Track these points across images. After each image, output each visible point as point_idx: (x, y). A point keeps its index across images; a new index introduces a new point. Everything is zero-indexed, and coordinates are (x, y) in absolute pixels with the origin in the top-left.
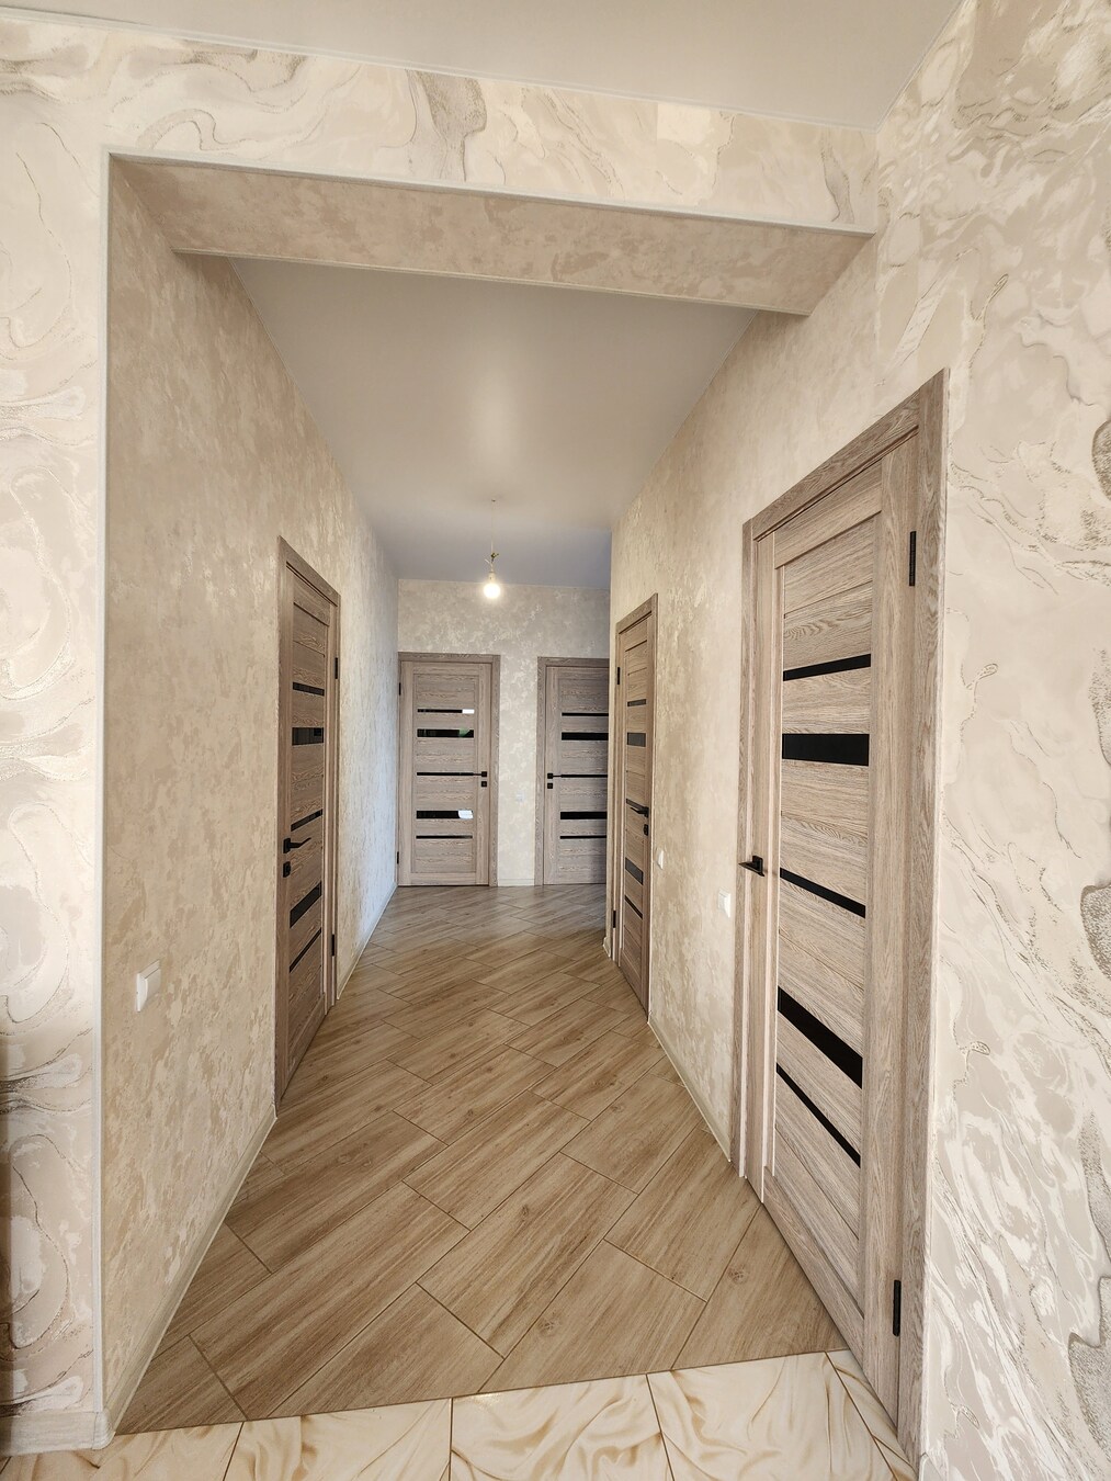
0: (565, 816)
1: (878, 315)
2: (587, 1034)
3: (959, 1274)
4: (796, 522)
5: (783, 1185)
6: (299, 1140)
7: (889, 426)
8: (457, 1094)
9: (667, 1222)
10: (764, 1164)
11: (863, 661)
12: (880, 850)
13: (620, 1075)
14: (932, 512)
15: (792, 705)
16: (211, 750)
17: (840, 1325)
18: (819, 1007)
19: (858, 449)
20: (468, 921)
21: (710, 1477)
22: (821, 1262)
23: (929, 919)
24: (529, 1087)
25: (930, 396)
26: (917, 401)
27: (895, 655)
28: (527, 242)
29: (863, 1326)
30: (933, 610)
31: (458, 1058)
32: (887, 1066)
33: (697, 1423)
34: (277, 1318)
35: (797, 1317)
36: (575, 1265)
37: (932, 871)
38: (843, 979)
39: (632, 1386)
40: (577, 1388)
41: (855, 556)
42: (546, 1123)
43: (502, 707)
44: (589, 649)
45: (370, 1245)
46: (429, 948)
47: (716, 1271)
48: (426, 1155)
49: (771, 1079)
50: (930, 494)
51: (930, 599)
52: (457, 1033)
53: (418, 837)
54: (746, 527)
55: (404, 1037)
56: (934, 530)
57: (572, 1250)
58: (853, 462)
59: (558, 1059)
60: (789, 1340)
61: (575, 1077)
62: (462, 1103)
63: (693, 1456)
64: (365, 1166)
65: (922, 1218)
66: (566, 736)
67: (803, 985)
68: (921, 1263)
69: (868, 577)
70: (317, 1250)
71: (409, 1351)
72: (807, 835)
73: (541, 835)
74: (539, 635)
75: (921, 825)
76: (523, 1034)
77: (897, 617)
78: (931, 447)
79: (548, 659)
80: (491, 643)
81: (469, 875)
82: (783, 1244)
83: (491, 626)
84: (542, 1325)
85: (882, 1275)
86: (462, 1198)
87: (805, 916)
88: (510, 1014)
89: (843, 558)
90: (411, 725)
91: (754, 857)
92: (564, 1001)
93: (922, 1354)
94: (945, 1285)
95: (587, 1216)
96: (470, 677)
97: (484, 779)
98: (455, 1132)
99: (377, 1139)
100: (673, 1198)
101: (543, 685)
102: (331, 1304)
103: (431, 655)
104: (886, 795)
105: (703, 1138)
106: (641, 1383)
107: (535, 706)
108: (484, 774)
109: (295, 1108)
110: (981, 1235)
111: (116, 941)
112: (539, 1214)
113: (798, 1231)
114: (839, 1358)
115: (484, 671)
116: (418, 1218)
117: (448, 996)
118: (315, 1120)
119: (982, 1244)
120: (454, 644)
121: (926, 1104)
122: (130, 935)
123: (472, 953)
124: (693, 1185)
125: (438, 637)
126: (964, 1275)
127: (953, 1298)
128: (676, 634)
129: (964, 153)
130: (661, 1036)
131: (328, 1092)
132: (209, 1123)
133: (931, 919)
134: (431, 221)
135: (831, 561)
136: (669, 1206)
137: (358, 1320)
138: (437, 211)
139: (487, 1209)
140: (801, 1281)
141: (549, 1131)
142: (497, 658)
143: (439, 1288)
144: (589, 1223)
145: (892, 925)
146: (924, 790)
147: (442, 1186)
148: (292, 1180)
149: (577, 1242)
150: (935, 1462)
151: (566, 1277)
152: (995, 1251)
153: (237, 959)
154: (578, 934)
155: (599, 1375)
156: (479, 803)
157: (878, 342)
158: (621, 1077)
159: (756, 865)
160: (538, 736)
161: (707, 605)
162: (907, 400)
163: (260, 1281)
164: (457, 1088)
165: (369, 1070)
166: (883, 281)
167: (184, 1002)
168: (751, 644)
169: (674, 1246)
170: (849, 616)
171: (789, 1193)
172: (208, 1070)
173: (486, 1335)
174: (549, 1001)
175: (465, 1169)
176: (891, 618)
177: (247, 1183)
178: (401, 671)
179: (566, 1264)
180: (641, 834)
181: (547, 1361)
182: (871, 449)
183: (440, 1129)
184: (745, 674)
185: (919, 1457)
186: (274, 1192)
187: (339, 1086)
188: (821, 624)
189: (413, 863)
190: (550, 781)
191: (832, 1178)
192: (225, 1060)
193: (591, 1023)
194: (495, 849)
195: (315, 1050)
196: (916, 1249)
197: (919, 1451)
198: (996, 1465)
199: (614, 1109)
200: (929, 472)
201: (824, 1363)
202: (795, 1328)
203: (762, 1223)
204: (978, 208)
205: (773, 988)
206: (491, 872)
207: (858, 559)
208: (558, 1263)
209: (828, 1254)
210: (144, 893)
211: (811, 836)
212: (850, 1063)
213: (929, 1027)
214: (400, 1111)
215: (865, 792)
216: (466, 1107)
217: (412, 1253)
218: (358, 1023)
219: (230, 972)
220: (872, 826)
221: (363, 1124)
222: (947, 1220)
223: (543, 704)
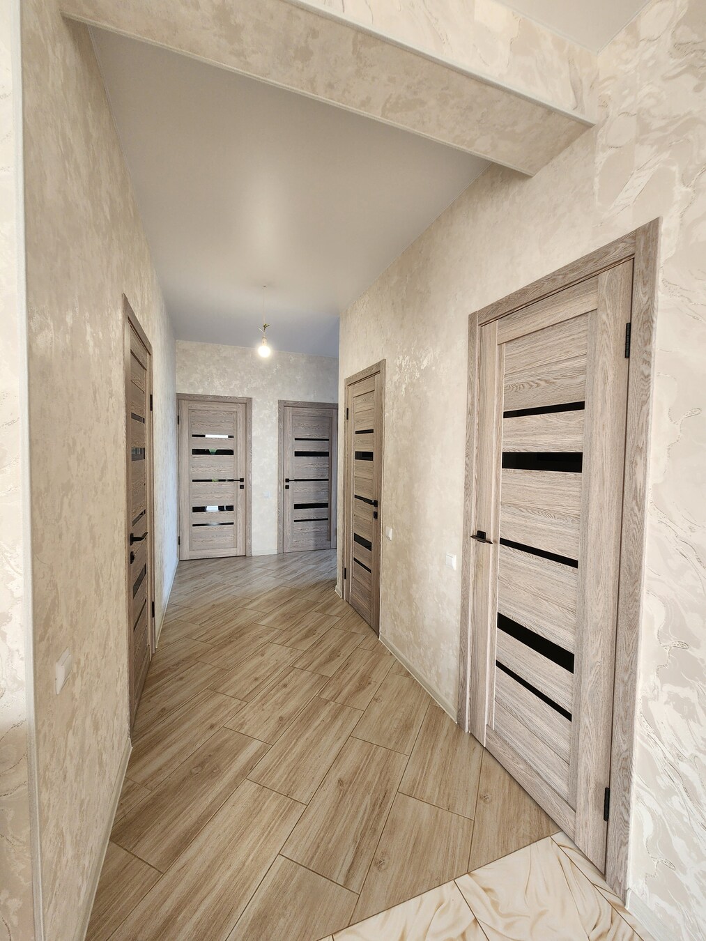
0: (297, 506)
1: (596, 179)
2: (343, 651)
3: (659, 781)
4: (519, 314)
5: (502, 735)
6: (155, 761)
7: (607, 253)
8: (268, 706)
9: (433, 771)
10: (486, 724)
11: (580, 406)
12: (593, 526)
13: (373, 676)
14: (647, 310)
15: (512, 433)
16: (92, 466)
17: (554, 817)
18: (535, 624)
19: (578, 268)
20: (239, 582)
21: (512, 939)
22: (537, 780)
23: (639, 568)
24: (316, 693)
25: (648, 235)
26: (634, 238)
27: (608, 402)
28: (373, 78)
29: (575, 816)
30: (646, 373)
31: (261, 681)
32: (599, 658)
33: (495, 904)
34: (178, 909)
35: (527, 817)
36: (385, 814)
37: (642, 538)
38: (557, 607)
39: (447, 889)
40: (413, 902)
41: (571, 338)
42: (335, 717)
43: (254, 434)
44: (312, 396)
45: (235, 833)
46: (217, 602)
47: (472, 798)
48: (258, 756)
49: (492, 670)
50: (645, 299)
51: (643, 367)
52: (255, 662)
53: (194, 525)
54: (472, 318)
55: (215, 671)
56: (648, 323)
57: (380, 804)
58: (572, 276)
59: (330, 670)
60: (528, 834)
61: (344, 682)
62: (273, 712)
63: (500, 929)
64: (215, 773)
65: (630, 749)
66: (298, 454)
67: (520, 611)
68: (628, 777)
69: (583, 352)
70: (195, 846)
71: (290, 908)
72: (524, 516)
73: (281, 520)
74: (279, 385)
75: (632, 509)
76: (301, 657)
77: (610, 378)
78: (647, 268)
79: (285, 402)
80: (246, 389)
81: (232, 549)
82: (504, 771)
83: (245, 378)
84: (377, 863)
85: (592, 785)
86: (294, 782)
87: (523, 568)
88: (288, 644)
89: (560, 339)
90: (187, 446)
91: (478, 531)
92: (321, 631)
93: (628, 830)
94: (648, 789)
95: (382, 778)
96: (230, 413)
97: (242, 484)
98: (275, 734)
99: (218, 749)
100: (431, 754)
101: (282, 420)
102: (219, 887)
103: (202, 396)
104: (600, 491)
105: (437, 712)
106: (453, 887)
107: (276, 434)
108: (242, 480)
109: (145, 737)
110: (680, 757)
111: (42, 639)
112: (351, 783)
113: (518, 763)
114: (559, 837)
115: (241, 409)
116: (267, 804)
117: (240, 636)
118: (165, 742)
119: (679, 762)
120: (218, 388)
121: (635, 681)
122: (50, 630)
123: (248, 604)
124: (441, 744)
125: (206, 383)
126: (663, 781)
127: (654, 795)
128: (404, 386)
129: (680, 74)
130: (391, 647)
131: (169, 720)
132: (97, 768)
133: (640, 568)
134: (306, 42)
135: (548, 341)
136: (431, 760)
137: (244, 894)
138: (314, 33)
139: (314, 787)
140: (522, 793)
141: (339, 723)
142: (250, 400)
143: (297, 854)
144: (385, 782)
145: (604, 572)
146: (636, 488)
147: (277, 776)
148: (159, 795)
149: (381, 797)
150: (637, 893)
151: (382, 823)
152: (691, 766)
153: (108, 634)
154: (317, 584)
155: (425, 889)
156: (239, 500)
157: (597, 198)
158: (374, 677)
159: (481, 536)
160: (279, 454)
161: (434, 368)
162: (625, 237)
163: (155, 881)
164: (266, 702)
165: (197, 698)
166: (601, 158)
167: (82, 676)
168: (476, 394)
169: (443, 787)
170: (564, 376)
171: (507, 740)
172: (96, 727)
173: (341, 881)
174: (311, 632)
175: (290, 760)
176: (605, 378)
177: (121, 805)
178: (178, 407)
179: (380, 815)
180: (370, 518)
181: (388, 888)
182: (590, 268)
183: (263, 734)
184: (470, 413)
185: (625, 891)
186: (146, 808)
187: (176, 714)
188: (539, 382)
189: (190, 543)
190: (287, 484)
191: (546, 729)
192: (104, 715)
193: (344, 643)
194: (250, 530)
195: (149, 690)
196: (624, 768)
197: (625, 886)
198: (689, 890)
199: (377, 700)
200: (645, 284)
201: (552, 843)
202: (528, 825)
203: (488, 760)
204: (690, 113)
205: (493, 614)
206: (247, 546)
207: (573, 339)
208: (374, 816)
209: (540, 773)
210: (57, 593)
211: (529, 518)
212: (564, 659)
213: (637, 634)
214: (230, 726)
215: (578, 489)
216: (277, 715)
217: (270, 832)
218: (177, 664)
219: (105, 645)
220: (586, 510)
221: (204, 740)
222: (649, 749)
223: (282, 431)
